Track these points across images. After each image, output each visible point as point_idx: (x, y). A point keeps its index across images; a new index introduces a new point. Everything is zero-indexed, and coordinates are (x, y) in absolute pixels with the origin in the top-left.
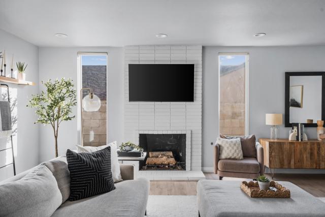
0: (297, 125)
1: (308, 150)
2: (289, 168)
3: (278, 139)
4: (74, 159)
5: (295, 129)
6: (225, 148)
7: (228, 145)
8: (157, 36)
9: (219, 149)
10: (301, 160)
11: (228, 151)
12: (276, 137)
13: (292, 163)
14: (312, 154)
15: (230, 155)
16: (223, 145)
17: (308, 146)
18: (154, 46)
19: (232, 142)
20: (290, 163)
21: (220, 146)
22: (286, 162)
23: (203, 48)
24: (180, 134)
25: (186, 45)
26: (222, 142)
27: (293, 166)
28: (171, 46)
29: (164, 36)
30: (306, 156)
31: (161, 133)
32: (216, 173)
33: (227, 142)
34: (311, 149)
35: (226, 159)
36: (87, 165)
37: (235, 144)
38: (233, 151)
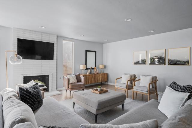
0: (90, 69)
1: (93, 77)
2: (89, 84)
3: (84, 74)
4: (25, 92)
5: (89, 70)
6: (71, 79)
7: (72, 78)
8: (40, 27)
9: (69, 80)
10: (91, 81)
11: (72, 80)
12: (84, 73)
13: (89, 82)
14: (94, 78)
15: (73, 82)
16: (70, 78)
17: (93, 76)
18: (33, 31)
19: (73, 76)
20: (88, 82)
21: (69, 78)
22: (87, 82)
23: (57, 36)
24: (44, 75)
25: (49, 34)
26: (69, 77)
27: (89, 83)
28: (42, 33)
29: (44, 28)
30: (93, 79)
31: (34, 75)
32: (68, 90)
33: (71, 77)
34: (94, 77)
35: (71, 83)
36: (32, 94)
37: (74, 77)
38: (74, 80)
